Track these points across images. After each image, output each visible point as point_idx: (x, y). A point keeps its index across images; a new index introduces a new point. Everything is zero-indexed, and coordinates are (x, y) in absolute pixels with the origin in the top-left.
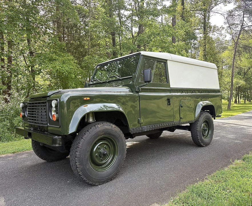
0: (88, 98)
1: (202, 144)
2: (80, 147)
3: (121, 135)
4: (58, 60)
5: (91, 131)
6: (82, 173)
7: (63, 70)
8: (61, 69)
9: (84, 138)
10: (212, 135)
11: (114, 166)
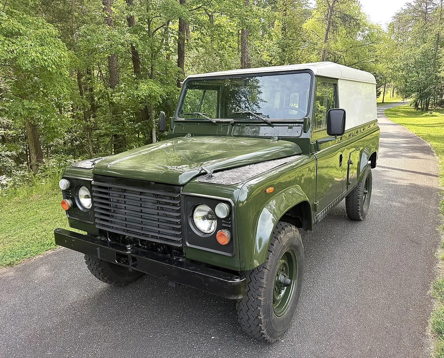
2: (264, 286)
5: (275, 250)
6: (266, 331)
7: (46, 61)
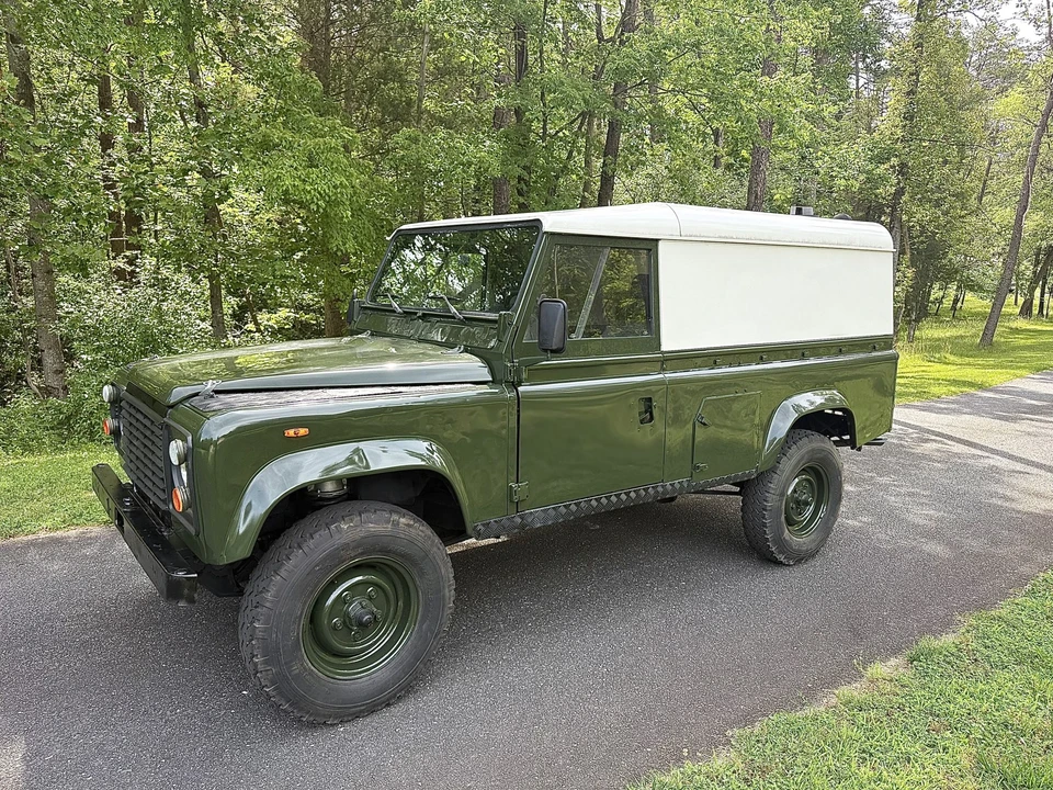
0: (303, 431)
1: (781, 558)
2: (268, 605)
3: (435, 549)
4: (291, 148)
5: (312, 547)
6: (274, 690)
7: (309, 192)
8: (301, 188)
9: (283, 572)
10: (829, 519)
11: (397, 660)
